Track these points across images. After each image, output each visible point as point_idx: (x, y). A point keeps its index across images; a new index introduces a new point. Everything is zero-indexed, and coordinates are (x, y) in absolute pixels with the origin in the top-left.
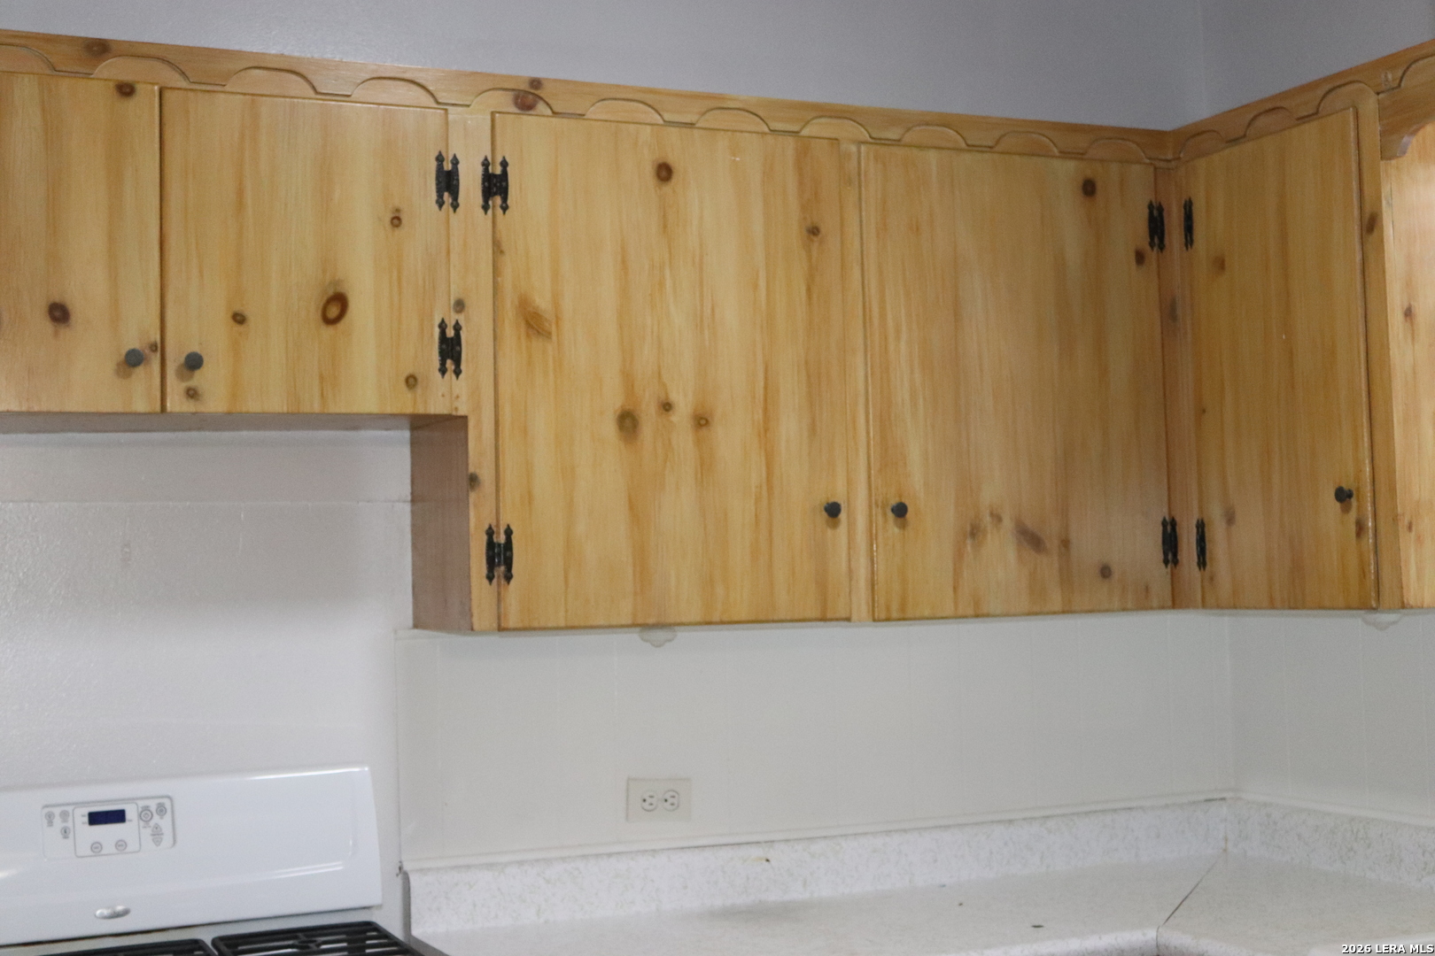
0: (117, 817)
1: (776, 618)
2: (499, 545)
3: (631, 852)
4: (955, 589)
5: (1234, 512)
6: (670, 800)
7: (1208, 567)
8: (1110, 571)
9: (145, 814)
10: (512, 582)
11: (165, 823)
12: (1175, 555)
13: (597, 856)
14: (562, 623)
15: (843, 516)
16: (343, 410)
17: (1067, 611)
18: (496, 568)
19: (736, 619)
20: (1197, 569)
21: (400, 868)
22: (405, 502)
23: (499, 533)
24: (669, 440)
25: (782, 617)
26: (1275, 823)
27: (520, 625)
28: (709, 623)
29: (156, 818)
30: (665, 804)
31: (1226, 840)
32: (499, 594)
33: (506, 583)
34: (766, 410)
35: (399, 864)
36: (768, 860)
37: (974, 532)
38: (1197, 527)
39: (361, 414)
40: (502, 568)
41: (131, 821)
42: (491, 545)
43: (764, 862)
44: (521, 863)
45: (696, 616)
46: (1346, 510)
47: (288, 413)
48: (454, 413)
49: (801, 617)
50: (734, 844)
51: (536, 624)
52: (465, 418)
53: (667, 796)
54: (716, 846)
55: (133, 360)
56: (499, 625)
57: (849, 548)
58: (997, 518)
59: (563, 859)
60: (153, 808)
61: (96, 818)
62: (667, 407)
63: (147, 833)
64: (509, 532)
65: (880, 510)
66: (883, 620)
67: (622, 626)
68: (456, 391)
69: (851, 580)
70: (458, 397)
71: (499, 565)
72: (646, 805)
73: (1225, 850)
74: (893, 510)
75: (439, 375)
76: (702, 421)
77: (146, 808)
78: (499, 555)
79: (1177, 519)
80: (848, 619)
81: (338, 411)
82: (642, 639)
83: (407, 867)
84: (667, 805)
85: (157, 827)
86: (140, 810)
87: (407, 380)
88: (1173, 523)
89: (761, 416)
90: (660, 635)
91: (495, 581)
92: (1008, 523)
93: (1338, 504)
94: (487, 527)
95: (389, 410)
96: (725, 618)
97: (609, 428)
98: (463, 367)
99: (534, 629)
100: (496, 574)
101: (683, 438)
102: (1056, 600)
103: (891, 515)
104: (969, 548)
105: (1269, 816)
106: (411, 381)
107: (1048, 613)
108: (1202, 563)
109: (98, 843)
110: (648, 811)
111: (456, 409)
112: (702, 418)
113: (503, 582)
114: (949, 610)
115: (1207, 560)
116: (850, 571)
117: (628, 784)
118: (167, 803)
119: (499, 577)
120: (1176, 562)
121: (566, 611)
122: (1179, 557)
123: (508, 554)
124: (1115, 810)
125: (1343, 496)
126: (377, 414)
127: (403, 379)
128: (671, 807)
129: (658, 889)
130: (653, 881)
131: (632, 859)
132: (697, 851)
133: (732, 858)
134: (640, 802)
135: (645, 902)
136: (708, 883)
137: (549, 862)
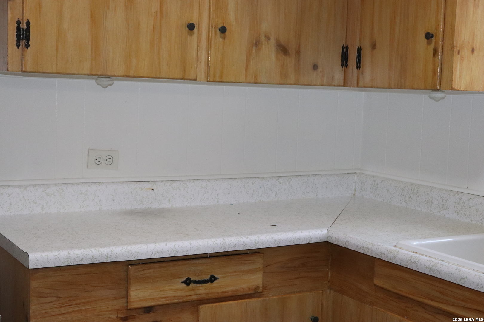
1: (161, 77)
2: (23, 29)
3: (89, 183)
4: (246, 69)
5: (376, 44)
6: (108, 160)
7: (361, 69)
8: (317, 67)
10: (29, 48)
12: (347, 62)
13: (78, 184)
14: (55, 72)
15: (196, 30)
17: (297, 83)
18: (21, 41)
19: (141, 75)
20: (356, 69)
23: (23, 23)
25: (164, 76)
26: (378, 184)
27: (33, 70)
28: (127, 76)
31: (355, 190)
32: (22, 54)
33: (26, 49)
36: (153, 190)
37: (257, 44)
38: (358, 51)
40: (24, 41)
42: (19, 29)
43: (151, 190)
44: (35, 186)
45: (121, 72)
46: (429, 43)
49: (173, 77)
50: (137, 181)
53: (107, 158)
54: (129, 182)
56: (22, 70)
57: (198, 46)
58: (268, 38)
59: (56, 185)
64: (28, 23)
65: (213, 30)
66: (212, 82)
67: (85, 75)
69: (198, 61)
71: (23, 39)
72: (97, 162)
73: (354, 195)
74: (219, 30)
78: (23, 34)
79: (349, 46)
80: (195, 80)
82: (96, 83)
84: (107, 162)
88: (347, 48)
90: (105, 81)
91: (20, 47)
92: (273, 41)
93: (426, 40)
94: (17, 20)
99: (40, 73)
102: (292, 78)
103: (218, 31)
104: (254, 51)
105: (375, 181)
107: (288, 84)
108: (358, 67)
110: (98, 164)
114: (243, 80)
115: (361, 65)
116: (198, 57)
117: (89, 151)
119: (22, 45)
120: (347, 66)
121: (57, 65)
122: (348, 64)
123: (28, 34)
124: (309, 175)
125: (429, 36)
129: (101, 200)
130: (98, 196)
131: (89, 186)
132: (120, 184)
133: (136, 188)
134: (94, 160)
135: (94, 206)
136: (124, 198)
137: (48, 185)
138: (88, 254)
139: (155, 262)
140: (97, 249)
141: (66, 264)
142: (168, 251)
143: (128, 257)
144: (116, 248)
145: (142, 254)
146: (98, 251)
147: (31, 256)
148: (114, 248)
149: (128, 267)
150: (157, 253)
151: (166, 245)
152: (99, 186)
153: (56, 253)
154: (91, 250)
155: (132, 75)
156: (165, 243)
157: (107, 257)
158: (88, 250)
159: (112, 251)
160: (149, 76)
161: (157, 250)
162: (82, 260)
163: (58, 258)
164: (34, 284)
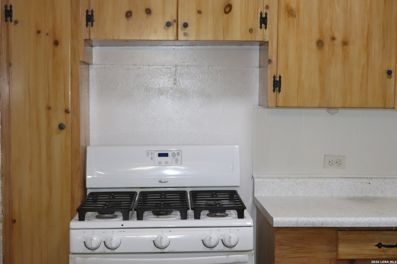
0: (166, 155)
1: (368, 107)
2: (277, 81)
3: (325, 177)
9: (174, 155)
10: (281, 92)
11: (179, 158)
13: (317, 178)
14: (296, 106)
15: (393, 74)
16: (230, 39)
18: (276, 88)
19: (353, 106)
21: (252, 176)
22: (257, 68)
23: (277, 78)
24: (334, 49)
27: (283, 106)
29: (177, 156)
30: (336, 163)
32: (276, 96)
33: (279, 93)
34: (367, 39)
35: (252, 175)
39: (236, 41)
40: (278, 88)
41: (170, 156)
42: (275, 81)
43: (368, 184)
44: (289, 178)
45: (340, 105)
47: (213, 40)
48: (264, 40)
49: (376, 107)
50: (359, 178)
51: (287, 106)
52: (268, 42)
53: (337, 161)
54: (353, 178)
55: (168, 24)
56: (276, 105)
57: (395, 85)
59: (302, 178)
60: (176, 153)
61: (160, 155)
62: (333, 39)
63: (174, 160)
64: (280, 77)
68: (265, 34)
69: (395, 96)
70: (266, 35)
71: (277, 87)
72: (330, 163)
75: (260, 29)
76: (345, 43)
77: (174, 153)
78: (277, 84)
80: (393, 108)
81: (228, 40)
82: (327, 112)
83: (254, 176)
84: (337, 164)
85: (177, 159)
86: (172, 154)
87: (250, 31)
89: (366, 42)
90: (333, 111)
91: (275, 92)
94: (273, 75)
95: (244, 39)
96: (350, 106)
97: (314, 45)
98: (267, 26)
99: (287, 107)
100: (276, 90)
101: (339, 49)
106: (251, 31)
109: (161, 162)
110: (331, 165)
111: (265, 39)
112: (345, 42)
113: (278, 92)
116: (395, 92)
117: (325, 156)
118: (180, 153)
119: (277, 91)
121: (298, 102)
123: (280, 84)
126: (240, 41)
127: (249, 30)
128: (338, 165)
129: (332, 189)
130: (331, 187)
131: (324, 179)
132: (346, 179)
133: (357, 182)
134: (328, 162)
135: (328, 193)
136: (349, 189)
137: (297, 178)
138: (310, 221)
139: (356, 230)
140: (316, 218)
141: (296, 226)
142: (364, 223)
143: (336, 225)
144: (328, 218)
145: (346, 224)
146: (317, 219)
147: (275, 219)
148: (327, 218)
149: (337, 232)
150: (356, 224)
151: (363, 219)
152: (332, 179)
153: (290, 219)
154: (312, 219)
155: (348, 107)
156: (362, 218)
157: (322, 224)
158: (310, 218)
159: (325, 220)
160: (359, 106)
161: (356, 222)
162: (306, 224)
163: (291, 221)
164: (278, 237)
